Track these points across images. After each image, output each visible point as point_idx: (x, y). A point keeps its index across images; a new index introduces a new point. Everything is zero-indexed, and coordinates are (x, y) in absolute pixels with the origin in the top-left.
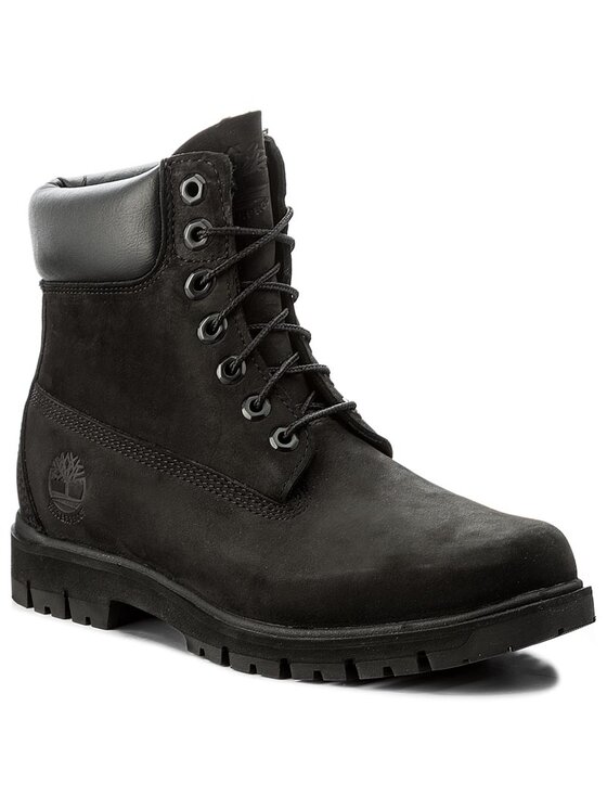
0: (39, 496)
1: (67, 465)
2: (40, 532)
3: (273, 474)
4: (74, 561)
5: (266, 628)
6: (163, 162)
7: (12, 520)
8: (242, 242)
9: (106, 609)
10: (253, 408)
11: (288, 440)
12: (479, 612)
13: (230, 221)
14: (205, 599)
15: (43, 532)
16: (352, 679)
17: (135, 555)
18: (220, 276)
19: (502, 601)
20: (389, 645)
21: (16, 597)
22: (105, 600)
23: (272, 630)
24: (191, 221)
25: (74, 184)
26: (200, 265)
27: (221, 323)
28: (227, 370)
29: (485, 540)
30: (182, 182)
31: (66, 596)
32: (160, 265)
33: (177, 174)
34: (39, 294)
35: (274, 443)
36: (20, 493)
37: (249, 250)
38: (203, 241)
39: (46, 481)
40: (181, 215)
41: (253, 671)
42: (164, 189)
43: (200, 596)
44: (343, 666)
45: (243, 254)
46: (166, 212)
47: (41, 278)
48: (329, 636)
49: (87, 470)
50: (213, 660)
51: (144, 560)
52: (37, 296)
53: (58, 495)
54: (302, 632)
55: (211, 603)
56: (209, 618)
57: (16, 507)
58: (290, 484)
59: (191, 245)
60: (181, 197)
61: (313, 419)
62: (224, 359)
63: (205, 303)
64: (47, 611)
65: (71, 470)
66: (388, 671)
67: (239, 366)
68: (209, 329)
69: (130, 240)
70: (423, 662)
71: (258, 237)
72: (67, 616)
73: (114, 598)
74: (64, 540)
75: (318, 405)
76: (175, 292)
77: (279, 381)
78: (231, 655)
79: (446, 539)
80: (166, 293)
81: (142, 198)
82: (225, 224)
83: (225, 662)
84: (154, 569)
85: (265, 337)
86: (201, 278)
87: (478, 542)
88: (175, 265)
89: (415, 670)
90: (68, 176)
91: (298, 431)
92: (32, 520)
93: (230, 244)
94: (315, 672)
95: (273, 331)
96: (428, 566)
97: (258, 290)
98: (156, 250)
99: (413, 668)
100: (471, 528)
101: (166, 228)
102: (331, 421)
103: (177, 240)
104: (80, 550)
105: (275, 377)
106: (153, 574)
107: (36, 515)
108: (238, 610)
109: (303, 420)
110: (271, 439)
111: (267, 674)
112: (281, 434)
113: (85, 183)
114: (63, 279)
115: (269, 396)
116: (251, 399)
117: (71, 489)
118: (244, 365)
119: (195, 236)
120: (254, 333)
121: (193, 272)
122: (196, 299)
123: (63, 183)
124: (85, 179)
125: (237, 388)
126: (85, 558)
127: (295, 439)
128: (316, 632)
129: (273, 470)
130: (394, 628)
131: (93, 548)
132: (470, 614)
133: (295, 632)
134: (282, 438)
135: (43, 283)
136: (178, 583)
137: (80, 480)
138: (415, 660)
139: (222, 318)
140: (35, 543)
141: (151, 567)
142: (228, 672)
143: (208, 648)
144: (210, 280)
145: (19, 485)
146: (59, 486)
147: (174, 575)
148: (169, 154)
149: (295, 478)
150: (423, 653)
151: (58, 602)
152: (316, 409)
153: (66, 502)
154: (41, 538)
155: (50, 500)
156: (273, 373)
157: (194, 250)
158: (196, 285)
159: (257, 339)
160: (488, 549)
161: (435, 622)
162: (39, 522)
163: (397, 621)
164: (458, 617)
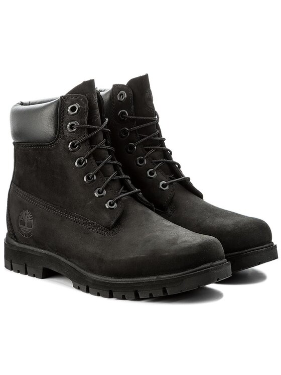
0: (15, 226)
1: (26, 214)
2: (15, 241)
3: (107, 218)
4: (29, 252)
5: (104, 278)
6: (61, 97)
7: (5, 236)
8: (90, 131)
9: (41, 271)
10: (99, 192)
11: (113, 205)
12: (186, 272)
13: (86, 123)
14: (80, 267)
15: (17, 241)
16: (137, 298)
17: (53, 250)
18: (82, 143)
19: (195, 268)
20: (151, 285)
21: (6, 267)
22: (41, 267)
23: (106, 279)
24: (70, 122)
25: (26, 104)
26: (74, 138)
27: (84, 160)
28: (88, 178)
29: (189, 244)
30: (69, 106)
31: (26, 266)
32: (58, 138)
33: (67, 102)
34: (13, 147)
35: (107, 206)
36: (8, 225)
37: (93, 134)
38: (75, 130)
39: (17, 221)
40: (67, 118)
41: (98, 295)
42: (60, 108)
43: (78, 266)
44: (133, 293)
45: (90, 135)
46: (60, 118)
47: (13, 141)
48: (129, 281)
49: (34, 217)
50: (83, 291)
51: (56, 252)
52: (12, 147)
53: (22, 226)
54: (118, 280)
55: (82, 269)
56: (81, 274)
57: (6, 231)
58: (113, 222)
59: (70, 130)
60: (68, 112)
61: (123, 197)
62: (87, 173)
63: (77, 153)
64: (18, 272)
65: (27, 217)
66: (151, 295)
67: (93, 176)
68: (79, 163)
69: (45, 127)
70: (165, 291)
71: (96, 129)
72: (26, 274)
73: (45, 267)
74: (25, 244)
75: (125, 191)
76: (65, 148)
77: (109, 182)
78: (90, 289)
79: (174, 244)
80: (61, 148)
81: (50, 111)
82: (84, 124)
83: (88, 291)
84: (60, 255)
85: (103, 166)
86: (75, 144)
87: (187, 245)
88: (64, 138)
89: (162, 295)
90: (24, 101)
91: (117, 201)
92: (13, 236)
93: (85, 131)
94: (123, 295)
95: (106, 163)
96: (166, 254)
97: (98, 148)
98: (56, 132)
99: (161, 294)
100: (184, 239)
101: (60, 123)
102: (130, 197)
103: (64, 128)
104: (31, 248)
105: (108, 181)
106: (59, 257)
107: (14, 234)
108: (92, 271)
109: (119, 197)
110: (106, 205)
111: (104, 296)
112: (110, 203)
113: (30, 104)
114: (21, 141)
115: (105, 188)
116: (98, 189)
117: (27, 224)
118: (95, 176)
119: (71, 127)
120: (98, 164)
121: (71, 141)
122: (73, 151)
123: (22, 104)
124: (30, 102)
125: (92, 185)
126: (33, 251)
127: (115, 204)
128: (123, 280)
129: (106, 216)
130: (154, 278)
131: (36, 247)
132: (183, 273)
133: (115, 280)
134: (110, 204)
135: (14, 143)
136: (69, 261)
137: (31, 221)
138: (161, 291)
139: (85, 159)
140: (14, 245)
141: (58, 254)
142: (89, 295)
143: (81, 286)
144: (78, 144)
145: (7, 223)
146: (23, 223)
147: (68, 258)
148: (64, 94)
149: (115, 220)
150: (164, 288)
151: (23, 268)
152: (124, 193)
153: (26, 229)
154: (16, 243)
155: (20, 228)
156: (107, 179)
157: (71, 133)
158: (73, 146)
159: (100, 167)
160: (190, 247)
161: (169, 276)
162: (15, 237)
163: (154, 275)
164: (178, 274)
